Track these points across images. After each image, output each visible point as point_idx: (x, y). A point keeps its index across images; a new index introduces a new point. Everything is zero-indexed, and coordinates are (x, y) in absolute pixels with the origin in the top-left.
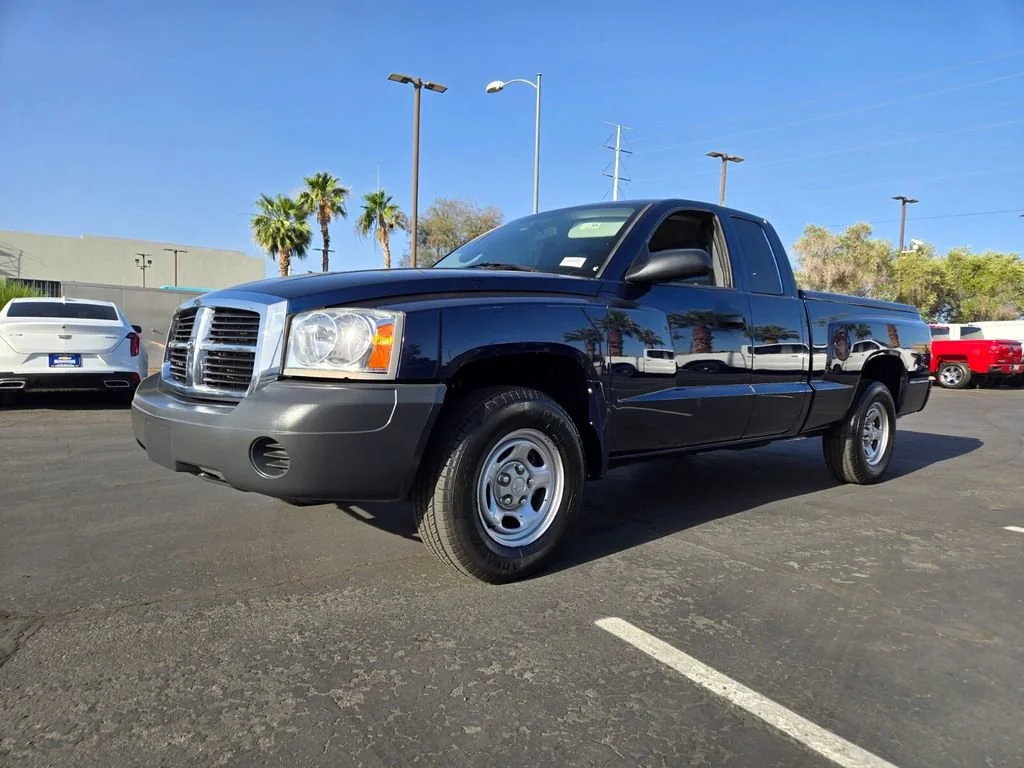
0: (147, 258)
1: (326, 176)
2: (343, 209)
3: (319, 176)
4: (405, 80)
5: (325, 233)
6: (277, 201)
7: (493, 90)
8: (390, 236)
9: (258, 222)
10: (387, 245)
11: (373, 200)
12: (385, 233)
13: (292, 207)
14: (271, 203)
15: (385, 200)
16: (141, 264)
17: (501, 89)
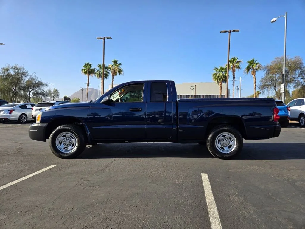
0: (193, 87)
1: (234, 58)
2: (240, 67)
3: (232, 59)
4: (226, 32)
5: (234, 75)
6: (219, 68)
7: (273, 22)
8: (256, 73)
9: (214, 75)
10: (255, 76)
11: (250, 62)
12: (254, 72)
13: (223, 69)
14: (217, 69)
15: (255, 62)
16: (192, 89)
17: (276, 20)
